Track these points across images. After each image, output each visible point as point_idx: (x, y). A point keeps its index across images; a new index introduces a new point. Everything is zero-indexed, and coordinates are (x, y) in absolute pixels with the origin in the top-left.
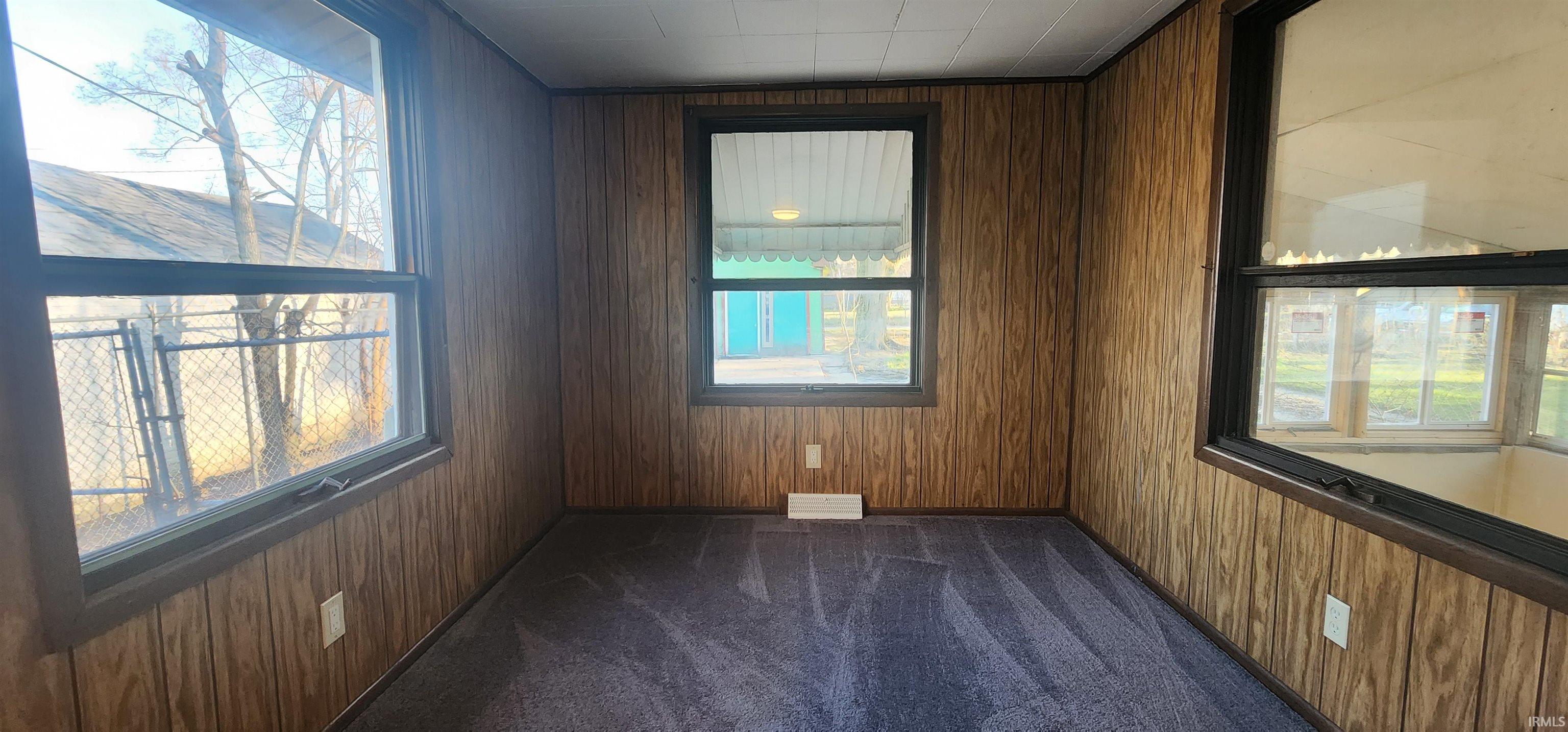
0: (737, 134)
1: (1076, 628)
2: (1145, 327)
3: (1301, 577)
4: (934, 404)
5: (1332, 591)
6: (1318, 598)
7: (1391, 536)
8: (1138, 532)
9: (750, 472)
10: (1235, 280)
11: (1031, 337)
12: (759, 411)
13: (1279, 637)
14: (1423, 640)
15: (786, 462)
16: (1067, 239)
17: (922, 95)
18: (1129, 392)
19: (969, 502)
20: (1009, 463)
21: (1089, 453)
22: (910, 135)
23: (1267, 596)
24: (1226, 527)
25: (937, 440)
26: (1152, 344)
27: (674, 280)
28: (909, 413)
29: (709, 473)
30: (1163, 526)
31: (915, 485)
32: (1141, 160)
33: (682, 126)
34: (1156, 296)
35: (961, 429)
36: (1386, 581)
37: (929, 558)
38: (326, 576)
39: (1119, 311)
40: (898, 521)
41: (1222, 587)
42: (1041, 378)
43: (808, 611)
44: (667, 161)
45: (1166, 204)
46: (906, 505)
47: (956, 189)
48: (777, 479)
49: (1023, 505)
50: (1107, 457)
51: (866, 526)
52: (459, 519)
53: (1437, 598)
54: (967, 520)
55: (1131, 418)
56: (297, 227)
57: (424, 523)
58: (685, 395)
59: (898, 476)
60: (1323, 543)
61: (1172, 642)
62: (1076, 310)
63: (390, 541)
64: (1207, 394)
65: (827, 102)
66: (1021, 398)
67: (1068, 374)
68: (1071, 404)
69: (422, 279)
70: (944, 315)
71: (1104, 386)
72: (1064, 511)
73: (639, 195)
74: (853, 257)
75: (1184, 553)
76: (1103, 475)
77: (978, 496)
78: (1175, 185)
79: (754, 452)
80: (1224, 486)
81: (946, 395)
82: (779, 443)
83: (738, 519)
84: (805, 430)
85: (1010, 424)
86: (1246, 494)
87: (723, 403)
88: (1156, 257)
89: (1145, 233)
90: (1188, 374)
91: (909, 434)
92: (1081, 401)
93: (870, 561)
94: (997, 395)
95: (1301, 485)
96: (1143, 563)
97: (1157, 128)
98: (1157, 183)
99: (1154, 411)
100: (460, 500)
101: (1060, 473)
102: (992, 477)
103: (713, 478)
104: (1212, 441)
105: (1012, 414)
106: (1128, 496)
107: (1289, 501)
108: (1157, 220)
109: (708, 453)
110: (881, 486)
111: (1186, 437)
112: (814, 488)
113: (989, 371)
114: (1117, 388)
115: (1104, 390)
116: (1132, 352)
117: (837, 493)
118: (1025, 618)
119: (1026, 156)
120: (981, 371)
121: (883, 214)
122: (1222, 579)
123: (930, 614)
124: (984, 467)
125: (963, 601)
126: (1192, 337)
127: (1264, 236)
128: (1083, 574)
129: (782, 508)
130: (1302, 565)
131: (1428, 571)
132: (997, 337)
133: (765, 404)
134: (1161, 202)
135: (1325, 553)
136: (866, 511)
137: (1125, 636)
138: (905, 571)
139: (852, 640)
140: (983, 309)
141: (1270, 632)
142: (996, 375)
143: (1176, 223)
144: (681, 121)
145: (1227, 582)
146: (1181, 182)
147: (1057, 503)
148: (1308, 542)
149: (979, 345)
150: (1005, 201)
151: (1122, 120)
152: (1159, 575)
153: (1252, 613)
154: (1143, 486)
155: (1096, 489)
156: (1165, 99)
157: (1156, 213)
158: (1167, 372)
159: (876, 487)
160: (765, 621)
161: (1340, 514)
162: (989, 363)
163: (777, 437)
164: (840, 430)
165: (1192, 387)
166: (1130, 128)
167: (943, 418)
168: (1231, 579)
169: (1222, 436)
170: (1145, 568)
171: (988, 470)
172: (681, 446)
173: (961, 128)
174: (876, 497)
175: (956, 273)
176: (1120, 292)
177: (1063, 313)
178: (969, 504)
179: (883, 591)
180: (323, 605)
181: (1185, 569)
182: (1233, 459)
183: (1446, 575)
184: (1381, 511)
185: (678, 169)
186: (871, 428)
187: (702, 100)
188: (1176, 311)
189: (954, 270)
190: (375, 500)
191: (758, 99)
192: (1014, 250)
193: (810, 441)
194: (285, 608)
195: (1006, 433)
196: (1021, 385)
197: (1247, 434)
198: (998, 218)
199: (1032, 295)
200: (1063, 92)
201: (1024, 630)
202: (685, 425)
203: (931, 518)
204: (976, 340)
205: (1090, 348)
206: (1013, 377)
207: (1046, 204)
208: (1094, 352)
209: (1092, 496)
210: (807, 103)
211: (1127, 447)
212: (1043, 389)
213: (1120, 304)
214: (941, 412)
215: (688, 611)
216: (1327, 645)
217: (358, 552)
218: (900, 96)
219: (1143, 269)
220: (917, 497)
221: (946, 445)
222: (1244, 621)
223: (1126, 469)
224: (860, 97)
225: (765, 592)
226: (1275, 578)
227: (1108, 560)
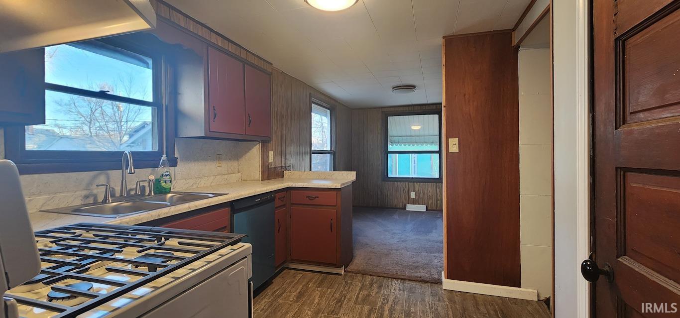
0: (394, 117)
9: (397, 199)
15: (406, 196)
22: (438, 115)
27: (379, 151)
28: (438, 185)
33: (381, 115)
40: (435, 212)
44: (378, 123)
46: (438, 209)
48: (404, 201)
51: (427, 213)
58: (381, 179)
59: (436, 201)
69: (334, 151)
73: (371, 131)
79: (398, 193)
82: (404, 191)
83: (394, 210)
84: (411, 188)
87: (391, 181)
91: (438, 190)
103: (388, 200)
112: (413, 203)
117: (419, 205)
129: (405, 208)
133: (401, 182)
136: (427, 209)
159: (428, 203)
164: (420, 189)
172: (380, 191)
174: (430, 206)
185: (380, 125)
186: (428, 188)
187: (386, 110)
191: (399, 109)
193: (412, 191)
202: (381, 187)
218: (434, 107)
224: (424, 108)
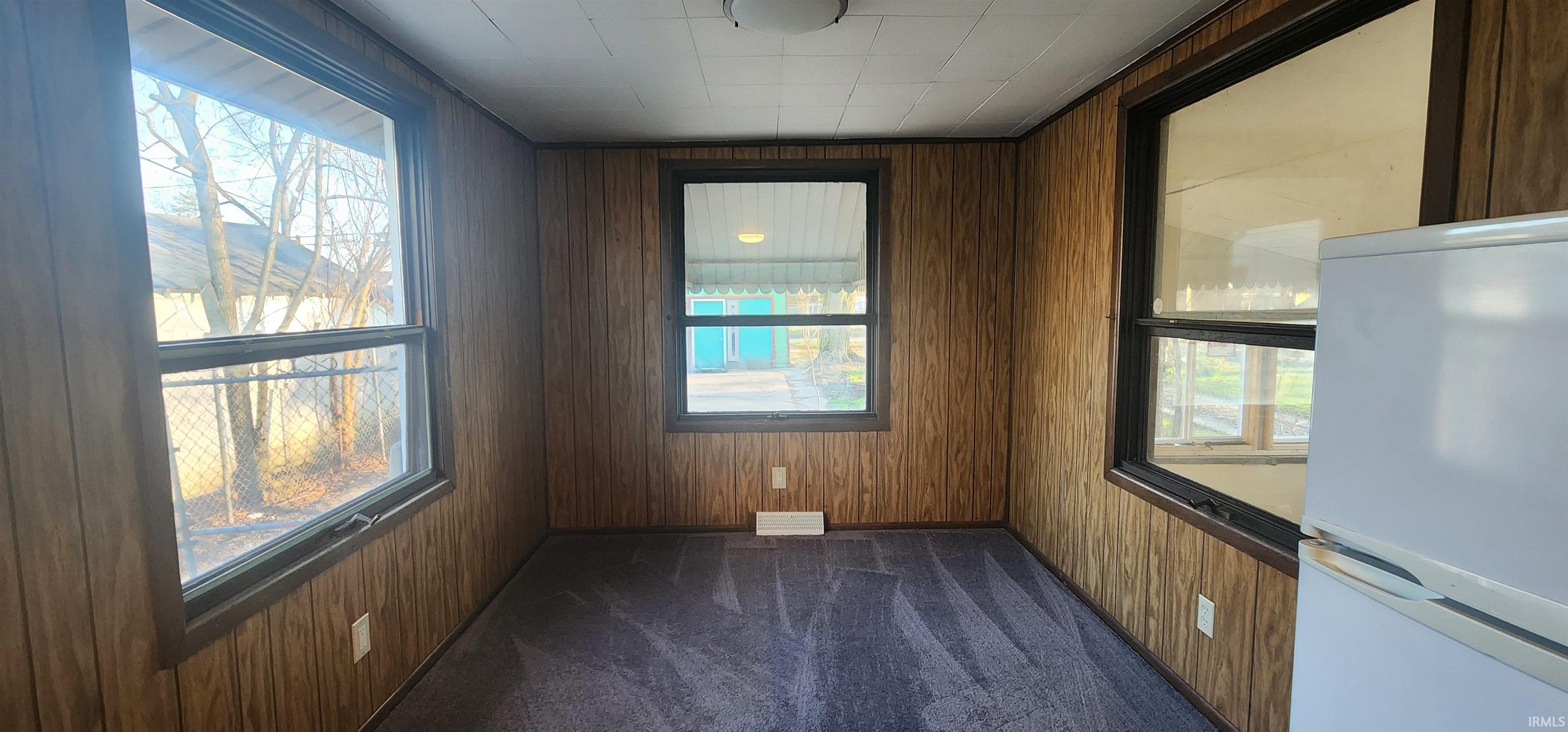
0: (707, 184)
1: (1007, 629)
2: (1066, 364)
3: (1181, 580)
4: (887, 428)
5: (1203, 592)
6: (1194, 597)
7: (1241, 546)
8: (1062, 543)
9: (721, 493)
10: (1133, 327)
11: (973, 367)
12: (729, 437)
13: (1167, 630)
14: (1262, 630)
15: (754, 485)
16: (1003, 281)
17: (873, 152)
18: (1054, 419)
19: (920, 516)
20: (955, 480)
21: (1024, 473)
22: (864, 186)
23: (1158, 595)
24: (1128, 538)
25: (891, 461)
26: (1071, 379)
27: (651, 318)
28: (866, 437)
29: (683, 495)
30: (1082, 537)
31: (872, 502)
32: (1061, 218)
33: (657, 177)
34: (1073, 337)
35: (912, 450)
36: (1238, 582)
37: (883, 569)
38: (356, 599)
39: (1046, 347)
40: (857, 536)
41: (1126, 589)
42: (982, 404)
43: (774, 619)
44: (644, 209)
45: (1081, 259)
46: (863, 521)
47: (905, 235)
48: (746, 499)
49: (968, 519)
50: (1038, 476)
51: (827, 541)
52: (459, 544)
53: (1270, 595)
54: (917, 534)
55: (1056, 443)
56: (271, 253)
57: (432, 551)
58: (661, 425)
59: (856, 495)
60: (1196, 551)
61: (1086, 638)
62: (1011, 345)
63: (405, 567)
64: (1113, 424)
65: (789, 157)
66: (965, 422)
67: (1006, 400)
68: (1009, 428)
70: (896, 349)
71: (1035, 412)
72: (1004, 523)
73: (618, 240)
74: (815, 290)
75: (1098, 560)
76: (1035, 493)
77: (928, 511)
78: (1087, 243)
79: (725, 474)
80: (1126, 504)
81: (898, 420)
82: (748, 466)
83: (711, 537)
84: (771, 454)
85: (955, 445)
86: (1143, 511)
87: (695, 430)
88: (1073, 305)
89: (1065, 282)
90: (1099, 408)
91: (865, 456)
92: (1017, 424)
93: (830, 572)
94: (943, 420)
95: (1181, 504)
96: (1067, 571)
97: (1072, 193)
98: (1073, 239)
99: (1073, 437)
100: (460, 528)
101: (1001, 490)
102: (940, 494)
103: (687, 500)
104: (1117, 465)
105: (956, 437)
106: (1054, 510)
107: (1173, 517)
108: (1074, 272)
109: (682, 476)
110: (840, 505)
111: (1098, 460)
112: (780, 506)
113: (936, 399)
114: (1045, 415)
115: (1035, 416)
116: (1056, 384)
117: (802, 511)
118: (964, 621)
119: (965, 208)
120: (929, 399)
121: (841, 252)
122: (1126, 582)
123: (883, 620)
124: (933, 485)
125: (911, 607)
126: (1102, 375)
127: (1155, 293)
128: (1016, 580)
129: (751, 526)
130: (1182, 571)
131: (1264, 573)
132: (943, 368)
133: (734, 430)
134: (1076, 257)
135: (1198, 560)
136: (827, 527)
137: (1047, 634)
138: (862, 581)
139: (814, 644)
140: (931, 343)
141: (1161, 627)
142: (942, 402)
143: (1088, 277)
144: (657, 173)
145: (1130, 585)
146: (1091, 241)
147: (998, 517)
148: (1186, 551)
149: (927, 375)
150: (948, 247)
151: (1046, 180)
152: (1079, 581)
153: (1148, 612)
154: (1066, 502)
155: (1030, 505)
156: (1079, 169)
157: (1073, 265)
158: (1083, 403)
159: (836, 505)
160: (738, 630)
161: (1208, 529)
162: (936, 392)
163: (745, 461)
164: (803, 454)
165: (1102, 418)
166: (1052, 189)
167: (896, 441)
168: (1132, 582)
169: (1125, 460)
170: (1069, 574)
171: (937, 487)
172: (658, 470)
173: (909, 181)
174: (836, 513)
175: (906, 311)
176: (1046, 332)
177: (1001, 344)
178: (920, 519)
179: (841, 601)
180: (354, 625)
181: (1098, 574)
182: (1132, 480)
183: (1276, 576)
184: (1233, 526)
185: (654, 217)
186: (831, 450)
187: (676, 155)
188: (1089, 351)
189: (904, 306)
190: (393, 532)
191: (727, 153)
192: (957, 290)
193: (776, 463)
194: (326, 628)
195: (952, 452)
196: (965, 411)
197: (1145, 459)
198: (942, 262)
199: (974, 331)
200: (997, 150)
201: (962, 631)
202: (661, 450)
203: (886, 532)
204: (924, 369)
205: (1023, 378)
206: (957, 404)
207: (985, 249)
208: (1027, 382)
209: (1026, 510)
210: (771, 158)
211: (1053, 469)
212: (984, 413)
213: (1046, 342)
214: (893, 435)
215: (669, 622)
216: (1200, 634)
217: (380, 578)
218: (855, 152)
219: (1064, 312)
220: (873, 514)
221: (899, 464)
222: (1142, 619)
223: (1053, 487)
224: (818, 153)
225: (737, 604)
226: (1164, 582)
227: (1039, 568)
